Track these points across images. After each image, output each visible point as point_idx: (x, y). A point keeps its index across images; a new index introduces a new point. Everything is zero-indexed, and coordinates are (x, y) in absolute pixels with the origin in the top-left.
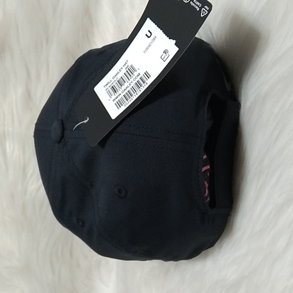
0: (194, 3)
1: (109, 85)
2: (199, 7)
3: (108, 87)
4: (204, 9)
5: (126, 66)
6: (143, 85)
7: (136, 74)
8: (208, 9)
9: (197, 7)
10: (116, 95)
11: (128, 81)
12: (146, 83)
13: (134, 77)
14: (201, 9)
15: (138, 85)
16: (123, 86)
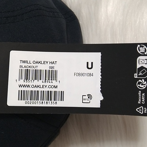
0: (141, 95)
1: (26, 64)
2: (141, 102)
3: (24, 65)
4: (143, 109)
5: (51, 65)
6: (53, 101)
7: (54, 83)
8: (145, 112)
9: (140, 100)
10: (25, 83)
11: (44, 81)
12: (56, 102)
13: (51, 84)
14: (141, 105)
15: (49, 96)
16: (36, 81)
